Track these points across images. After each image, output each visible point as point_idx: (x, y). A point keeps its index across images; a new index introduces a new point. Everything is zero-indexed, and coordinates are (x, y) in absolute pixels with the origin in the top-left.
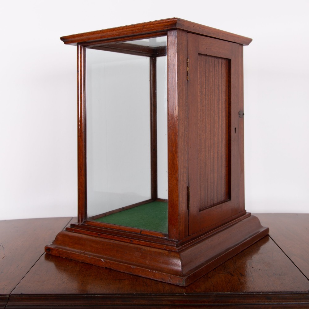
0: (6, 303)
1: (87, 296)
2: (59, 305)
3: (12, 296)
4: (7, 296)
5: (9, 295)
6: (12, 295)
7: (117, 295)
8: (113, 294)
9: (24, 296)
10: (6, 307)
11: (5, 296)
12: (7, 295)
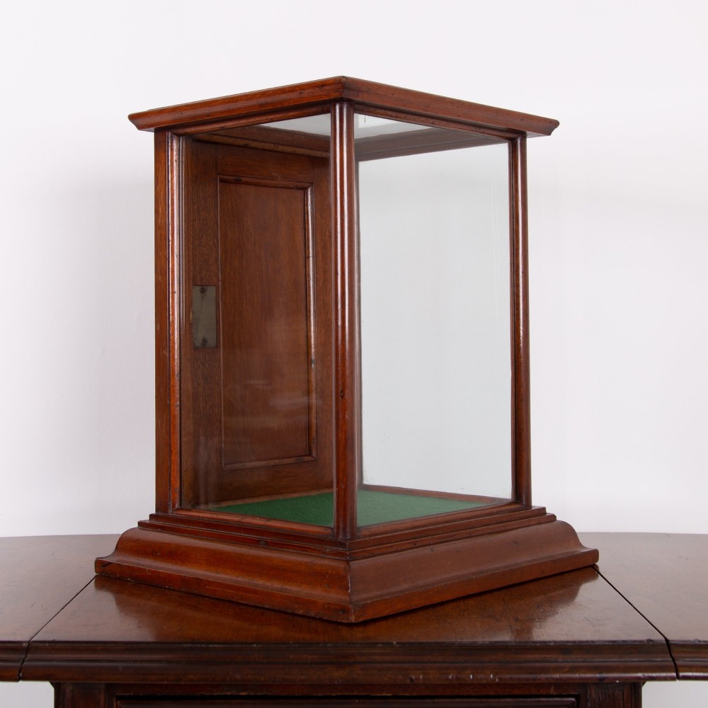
0: (24, 656)
1: (192, 645)
2: (134, 661)
3: (34, 644)
4: (24, 645)
5: (29, 642)
6: (34, 642)
7: (255, 645)
8: (246, 643)
9: (59, 645)
10: (25, 663)
11: (20, 645)
12: (25, 642)
